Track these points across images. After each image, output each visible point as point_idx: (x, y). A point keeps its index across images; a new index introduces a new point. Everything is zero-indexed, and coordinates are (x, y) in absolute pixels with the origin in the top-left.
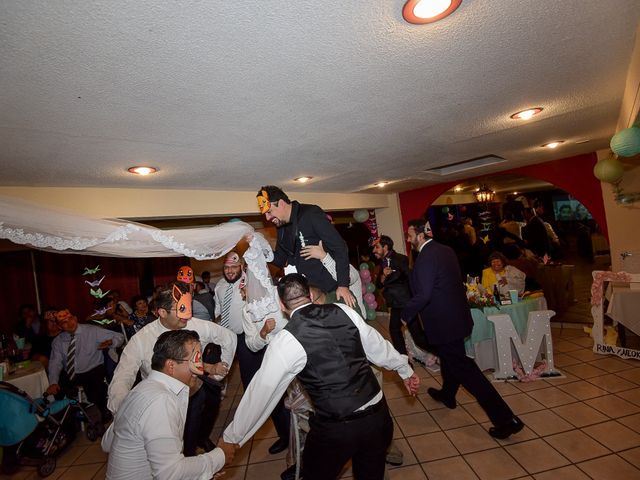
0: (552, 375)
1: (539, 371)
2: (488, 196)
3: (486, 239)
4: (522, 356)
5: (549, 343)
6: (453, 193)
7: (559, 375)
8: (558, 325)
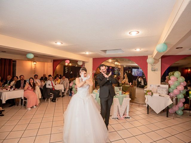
0: (128, 118)
1: (124, 116)
2: (118, 63)
3: (115, 76)
4: (120, 111)
5: (128, 108)
6: (108, 62)
7: (129, 118)
8: (131, 103)
